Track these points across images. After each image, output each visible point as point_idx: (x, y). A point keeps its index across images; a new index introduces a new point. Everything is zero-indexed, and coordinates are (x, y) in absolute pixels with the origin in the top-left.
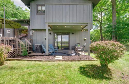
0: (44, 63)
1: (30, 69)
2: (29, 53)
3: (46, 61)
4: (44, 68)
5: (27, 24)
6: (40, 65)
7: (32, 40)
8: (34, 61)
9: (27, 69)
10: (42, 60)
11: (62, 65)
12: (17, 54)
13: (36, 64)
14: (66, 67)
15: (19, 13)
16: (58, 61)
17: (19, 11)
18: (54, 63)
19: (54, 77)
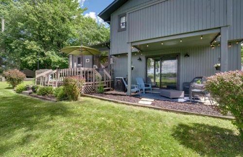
0: (120, 105)
1: (100, 110)
2: (108, 90)
3: (123, 103)
4: (117, 113)
5: (107, 48)
6: (113, 107)
7: (113, 71)
8: (109, 101)
9: (97, 109)
10: (119, 101)
11: (146, 113)
12: (94, 90)
13: (109, 106)
14: (150, 119)
15: (102, 33)
16: (142, 106)
17: (101, 30)
18: (134, 108)
19: (124, 128)
